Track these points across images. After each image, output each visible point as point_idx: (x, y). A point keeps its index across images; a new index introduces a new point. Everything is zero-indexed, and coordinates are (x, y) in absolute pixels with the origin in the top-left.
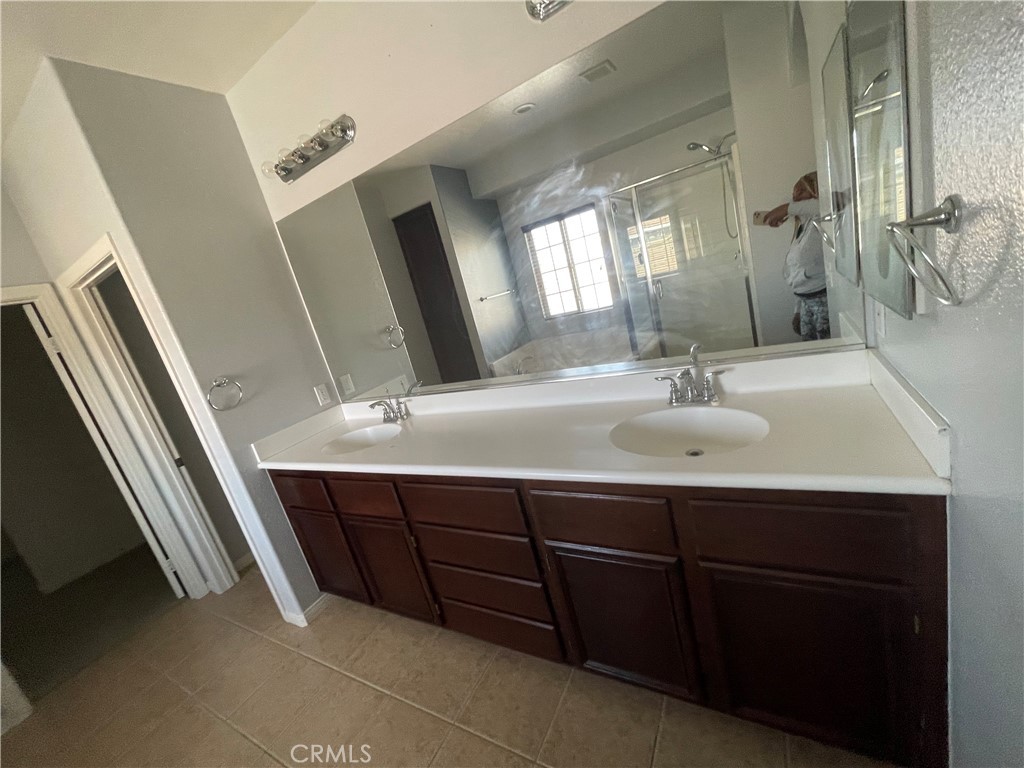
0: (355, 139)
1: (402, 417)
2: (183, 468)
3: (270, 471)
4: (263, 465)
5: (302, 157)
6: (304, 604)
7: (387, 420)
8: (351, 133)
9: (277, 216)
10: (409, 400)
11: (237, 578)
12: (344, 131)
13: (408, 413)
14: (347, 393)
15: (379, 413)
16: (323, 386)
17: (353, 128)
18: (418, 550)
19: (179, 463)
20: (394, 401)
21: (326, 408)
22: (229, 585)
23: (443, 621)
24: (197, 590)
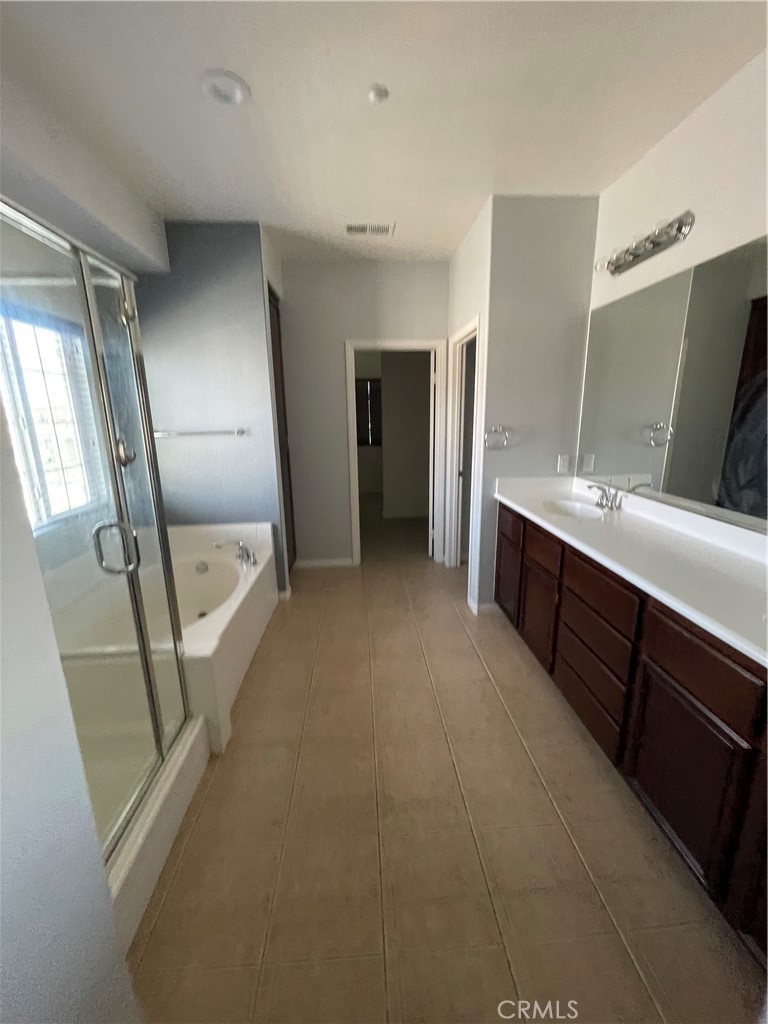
0: (688, 237)
1: (611, 508)
2: (461, 479)
3: (501, 504)
4: (498, 496)
5: (653, 242)
6: (481, 600)
7: (600, 505)
8: (685, 230)
9: (595, 303)
10: (626, 497)
11: (459, 564)
12: (679, 229)
13: (619, 507)
14: (585, 469)
15: (595, 495)
16: (567, 457)
17: (692, 224)
18: (558, 606)
19: (460, 474)
20: (613, 491)
21: (562, 475)
22: (453, 565)
23: (551, 671)
24: (438, 557)
